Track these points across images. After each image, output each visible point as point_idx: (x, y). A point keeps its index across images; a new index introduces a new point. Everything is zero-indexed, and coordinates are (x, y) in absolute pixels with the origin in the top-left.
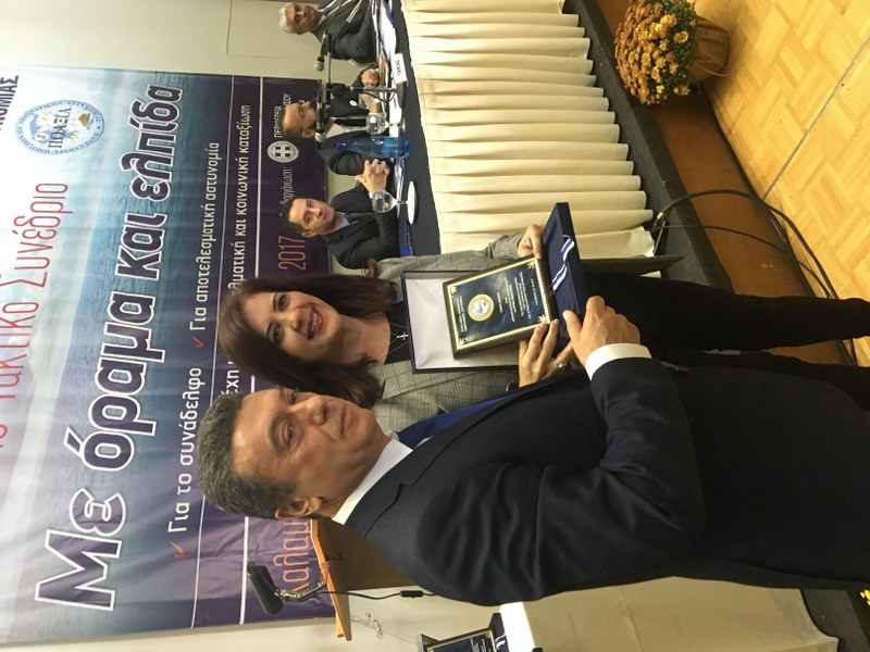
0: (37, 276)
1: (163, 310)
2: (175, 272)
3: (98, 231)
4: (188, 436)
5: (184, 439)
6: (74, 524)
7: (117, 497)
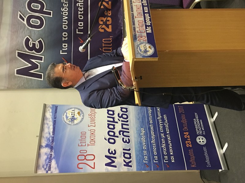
4: (65, 18)
5: (63, 19)
6: (26, 49)
7: (40, 40)
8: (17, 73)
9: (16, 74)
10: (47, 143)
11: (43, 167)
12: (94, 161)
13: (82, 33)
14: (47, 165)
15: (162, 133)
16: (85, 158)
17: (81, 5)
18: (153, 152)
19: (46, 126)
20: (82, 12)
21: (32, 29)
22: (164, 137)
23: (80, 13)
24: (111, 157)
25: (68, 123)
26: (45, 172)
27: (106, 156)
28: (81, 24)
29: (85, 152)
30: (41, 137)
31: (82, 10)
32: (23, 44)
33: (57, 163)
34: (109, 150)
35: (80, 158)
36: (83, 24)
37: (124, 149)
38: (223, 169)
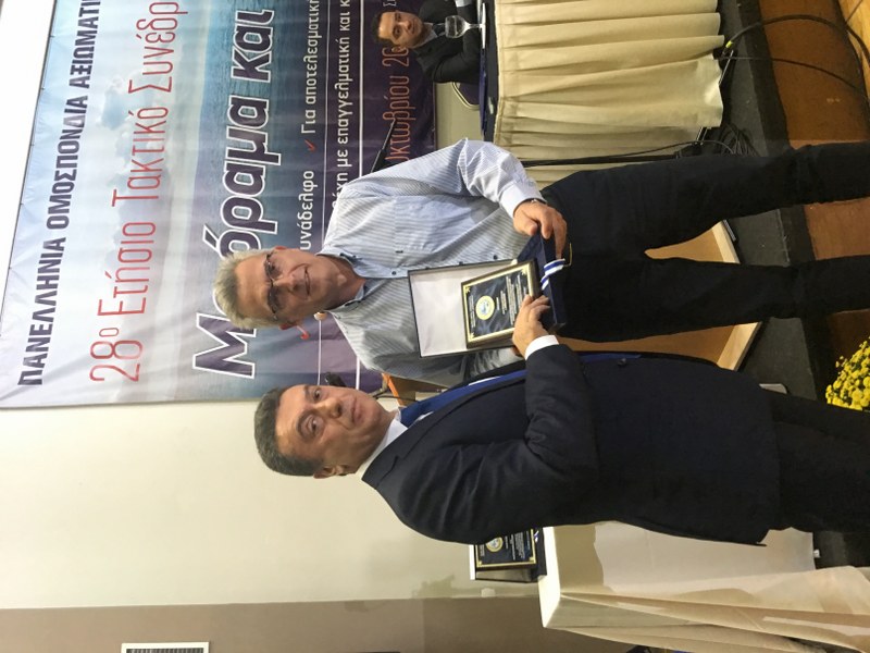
0: (163, 81)
1: (277, 113)
2: (285, 74)
3: (213, 32)
4: (305, 235)
5: (302, 238)
8: (197, 365)
9: (194, 367)
32: (212, 300)
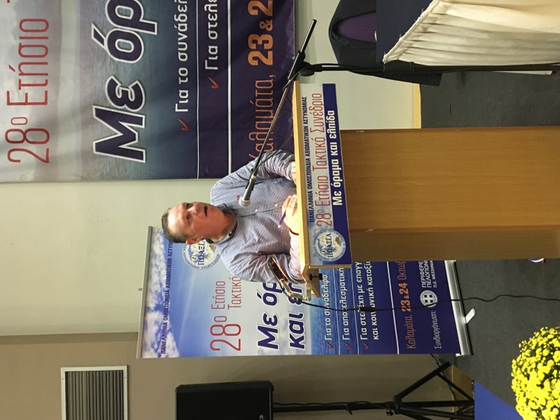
4: (182, 36)
5: (179, 39)
6: (111, 102)
7: (137, 84)
8: (97, 150)
9: (95, 152)
10: (158, 303)
11: (152, 346)
12: (239, 337)
13: (216, 68)
14: (159, 343)
15: (360, 284)
16: (224, 331)
17: (212, 8)
18: (343, 321)
19: (154, 269)
20: (215, 24)
21: (120, 62)
22: (362, 292)
23: (212, 26)
24: (268, 329)
25: (193, 263)
26: (155, 356)
27: (260, 328)
28: (213, 50)
29: (224, 319)
30: (146, 290)
31: (215, 20)
32: (104, 93)
33: (176, 339)
34: (265, 316)
35: (215, 330)
36: (218, 49)
37: (291, 315)
38: (463, 354)
